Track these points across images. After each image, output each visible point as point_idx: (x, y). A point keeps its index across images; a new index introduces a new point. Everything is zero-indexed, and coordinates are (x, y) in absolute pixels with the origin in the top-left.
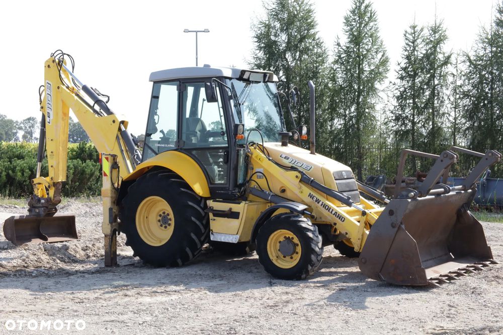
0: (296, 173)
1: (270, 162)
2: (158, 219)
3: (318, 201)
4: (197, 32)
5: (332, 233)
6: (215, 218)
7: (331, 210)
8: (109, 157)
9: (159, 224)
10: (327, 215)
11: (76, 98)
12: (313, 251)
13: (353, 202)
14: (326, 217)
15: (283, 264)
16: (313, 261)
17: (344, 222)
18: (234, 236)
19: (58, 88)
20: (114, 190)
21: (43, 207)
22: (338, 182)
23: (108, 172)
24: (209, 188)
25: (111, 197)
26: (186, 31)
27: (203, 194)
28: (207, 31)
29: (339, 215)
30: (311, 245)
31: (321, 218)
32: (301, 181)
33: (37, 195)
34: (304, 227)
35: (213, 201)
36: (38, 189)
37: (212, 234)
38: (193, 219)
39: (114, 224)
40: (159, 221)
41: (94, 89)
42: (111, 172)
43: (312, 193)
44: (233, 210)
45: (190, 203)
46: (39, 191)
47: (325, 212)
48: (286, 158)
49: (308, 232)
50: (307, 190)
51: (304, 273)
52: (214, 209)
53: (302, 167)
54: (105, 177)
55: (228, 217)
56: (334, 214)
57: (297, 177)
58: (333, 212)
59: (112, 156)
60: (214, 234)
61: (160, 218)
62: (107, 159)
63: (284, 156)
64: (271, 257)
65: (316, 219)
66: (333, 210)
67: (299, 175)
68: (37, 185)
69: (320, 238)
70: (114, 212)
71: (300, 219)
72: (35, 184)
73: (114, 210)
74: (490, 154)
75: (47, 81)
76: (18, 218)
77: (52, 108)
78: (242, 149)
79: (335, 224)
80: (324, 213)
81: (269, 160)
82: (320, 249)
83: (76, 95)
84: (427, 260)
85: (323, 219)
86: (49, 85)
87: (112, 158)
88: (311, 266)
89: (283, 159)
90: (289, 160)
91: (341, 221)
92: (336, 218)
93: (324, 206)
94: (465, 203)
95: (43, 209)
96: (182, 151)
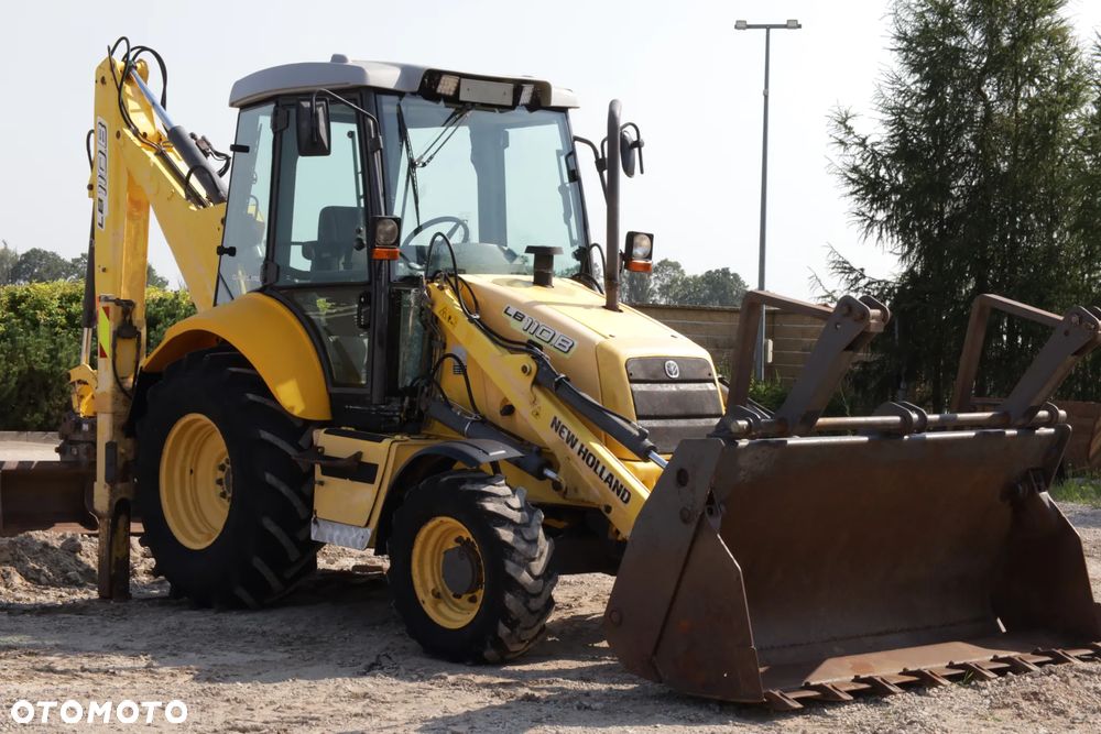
0: (524, 359)
1: (472, 326)
2: (219, 477)
3: (572, 441)
4: (768, 27)
5: (611, 536)
6: (325, 478)
7: (599, 469)
8: (111, 305)
9: (220, 489)
10: (591, 484)
11: (155, 160)
12: (513, 584)
13: (654, 449)
14: (588, 488)
15: (452, 615)
16: (511, 612)
17: (628, 505)
18: (362, 531)
19: (118, 135)
20: (121, 396)
21: (87, 442)
22: (638, 387)
23: (108, 349)
24: (331, 396)
25: (114, 414)
26: (741, 26)
27: (303, 412)
28: (793, 25)
29: (617, 482)
30: (504, 566)
31: (576, 490)
32: (536, 383)
33: (77, 411)
34: (490, 512)
35: (325, 432)
36: (82, 397)
37: (316, 522)
38: (269, 477)
39: (119, 486)
40: (219, 482)
41: (199, 138)
42: (114, 346)
43: (560, 418)
44: (367, 459)
45: (266, 435)
46: (85, 401)
47: (586, 473)
48: (519, 317)
49: (500, 526)
50: (549, 409)
51: (489, 644)
52: (327, 453)
53: (553, 342)
54: (102, 359)
55: (354, 478)
56: (606, 481)
57: (524, 369)
58: (605, 475)
59: (118, 302)
60: (321, 523)
61: (221, 475)
62: (106, 310)
63: (512, 311)
64: (421, 595)
65: (565, 492)
66: (604, 468)
67: (532, 365)
68: (79, 387)
69: (544, 545)
70: (122, 454)
71: (487, 489)
72: (73, 383)
73: (121, 450)
74: (1075, 319)
75: (100, 119)
76: (14, 467)
77: (107, 188)
78: (413, 291)
79: (608, 509)
80: (584, 477)
81: (471, 320)
82: (536, 578)
83: (156, 154)
84: (887, 633)
85: (582, 495)
86: (103, 129)
87: (120, 309)
88: (507, 625)
89: (511, 319)
90: (525, 324)
91: (620, 501)
92: (610, 490)
93: (587, 455)
94: (1032, 470)
95: (85, 446)
96: (274, 293)
